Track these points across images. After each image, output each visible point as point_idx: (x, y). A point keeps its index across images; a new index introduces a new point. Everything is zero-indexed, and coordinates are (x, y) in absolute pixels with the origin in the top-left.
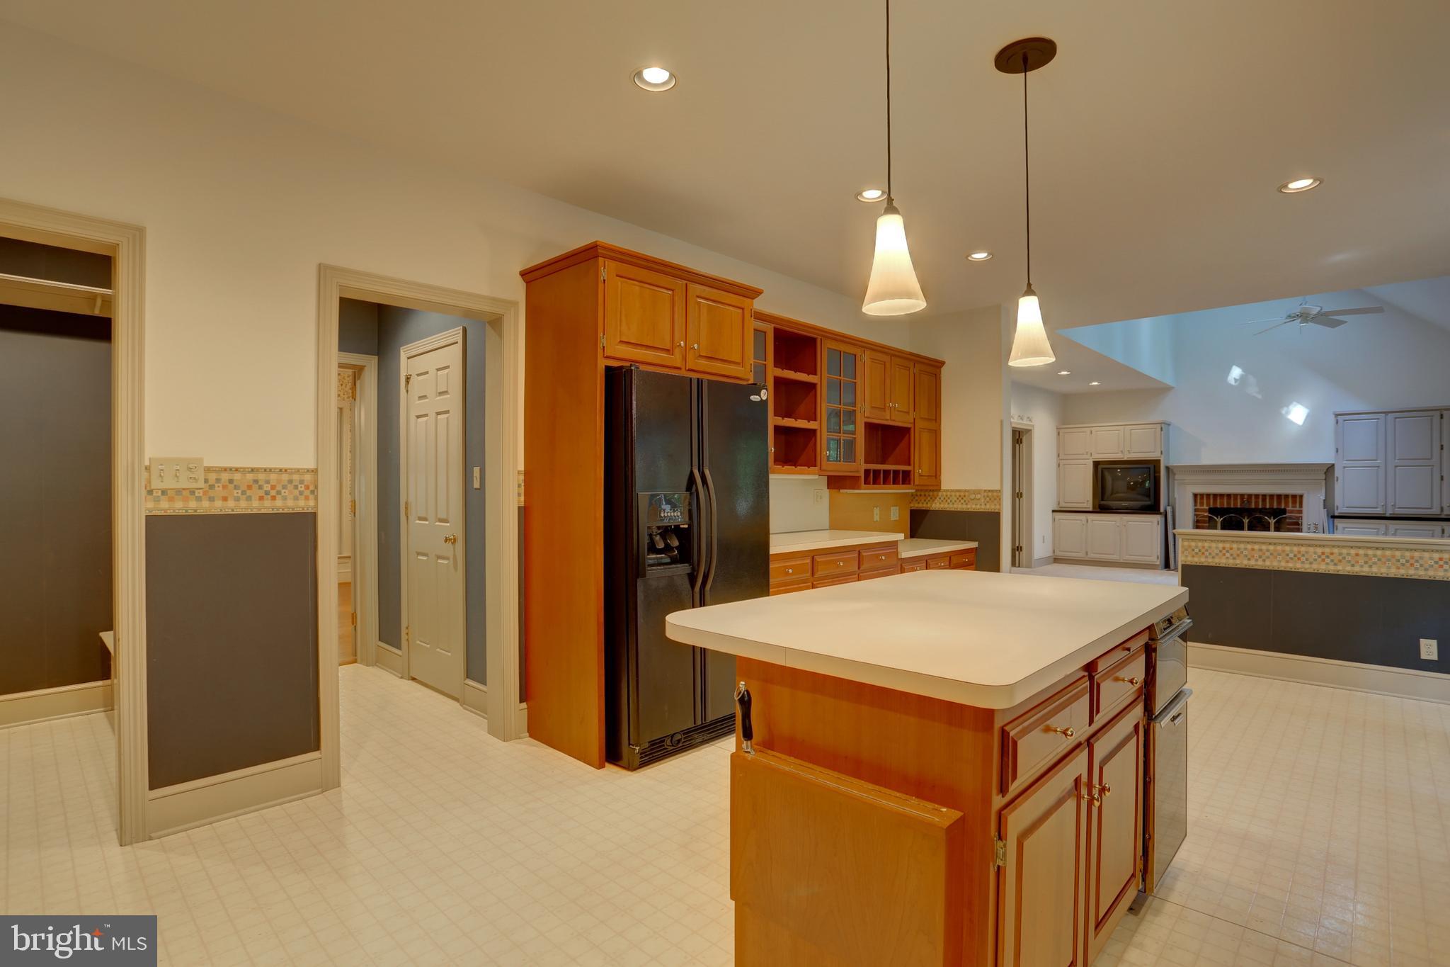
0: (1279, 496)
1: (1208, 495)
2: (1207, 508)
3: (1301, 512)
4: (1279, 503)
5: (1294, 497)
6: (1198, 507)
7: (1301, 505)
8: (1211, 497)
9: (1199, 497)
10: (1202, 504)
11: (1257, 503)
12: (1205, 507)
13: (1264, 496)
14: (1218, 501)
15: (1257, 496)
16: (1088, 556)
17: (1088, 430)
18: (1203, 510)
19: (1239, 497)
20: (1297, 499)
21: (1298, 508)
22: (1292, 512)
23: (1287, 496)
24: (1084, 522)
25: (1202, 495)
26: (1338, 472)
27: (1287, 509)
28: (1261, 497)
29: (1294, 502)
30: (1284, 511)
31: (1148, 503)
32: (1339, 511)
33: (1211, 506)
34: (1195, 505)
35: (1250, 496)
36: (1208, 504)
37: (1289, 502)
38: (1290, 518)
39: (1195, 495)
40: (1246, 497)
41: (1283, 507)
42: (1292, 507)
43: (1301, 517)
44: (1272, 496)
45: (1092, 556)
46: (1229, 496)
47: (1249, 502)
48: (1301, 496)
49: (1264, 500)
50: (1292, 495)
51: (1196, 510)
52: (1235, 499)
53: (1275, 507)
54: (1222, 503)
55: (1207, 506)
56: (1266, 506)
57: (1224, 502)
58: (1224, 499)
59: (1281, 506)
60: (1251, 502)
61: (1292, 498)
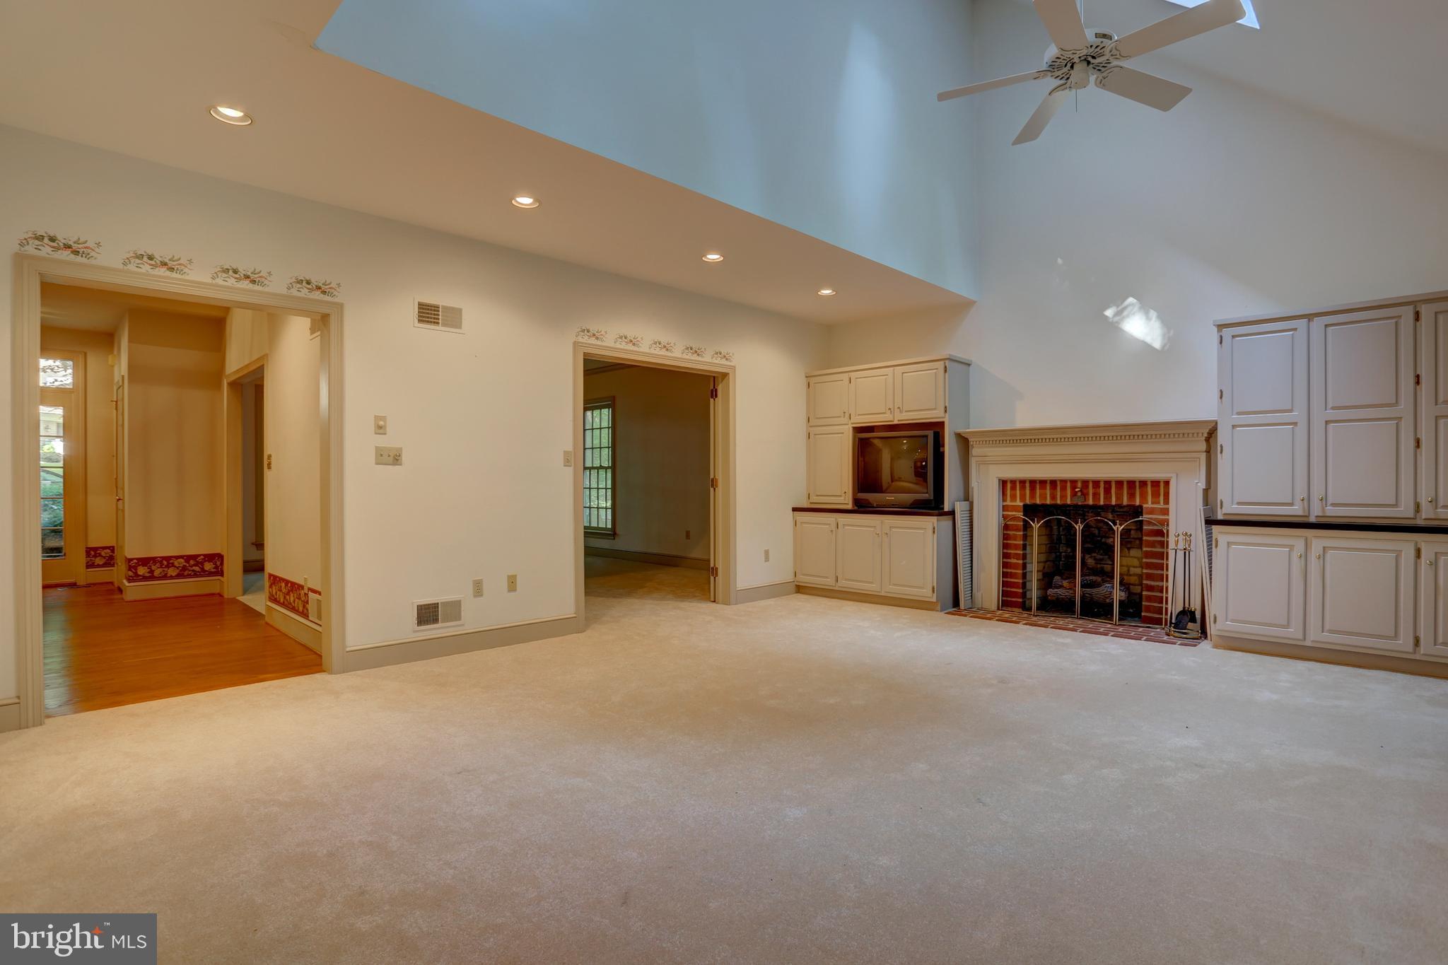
0: (1131, 484)
1: (1023, 482)
2: (1022, 504)
3: (1166, 512)
4: (1132, 496)
5: (1156, 484)
6: (1008, 503)
7: (1167, 501)
8: (1028, 485)
9: (1009, 485)
10: (1013, 498)
11: (1096, 495)
12: (1019, 503)
13: (1108, 483)
14: (1038, 491)
15: (1096, 483)
16: (839, 584)
17: (845, 377)
18: (1015, 508)
19: (1069, 485)
20: (1160, 488)
21: (1162, 505)
22: (1152, 511)
23: (1143, 483)
25: (1013, 482)
26: (1223, 437)
27: (1144, 506)
28: (1102, 485)
29: (1156, 495)
30: (1140, 508)
31: (926, 496)
32: (1225, 511)
33: (1028, 502)
34: (1004, 500)
35: (1085, 483)
36: (1023, 497)
37: (1147, 492)
38: (1149, 523)
39: (1004, 483)
40: (1079, 485)
41: (1138, 503)
42: (1153, 503)
43: (1167, 520)
44: (1119, 483)
45: (843, 584)
46: (1053, 483)
47: (1085, 495)
48: (1167, 483)
49: (1108, 491)
50: (1152, 482)
51: (1005, 508)
52: (1064, 489)
53: (1125, 502)
54: (1043, 497)
55: (1021, 501)
56: (1111, 502)
57: (1046, 494)
58: (1046, 489)
59: (1135, 501)
60: (1088, 494)
61: (1152, 486)
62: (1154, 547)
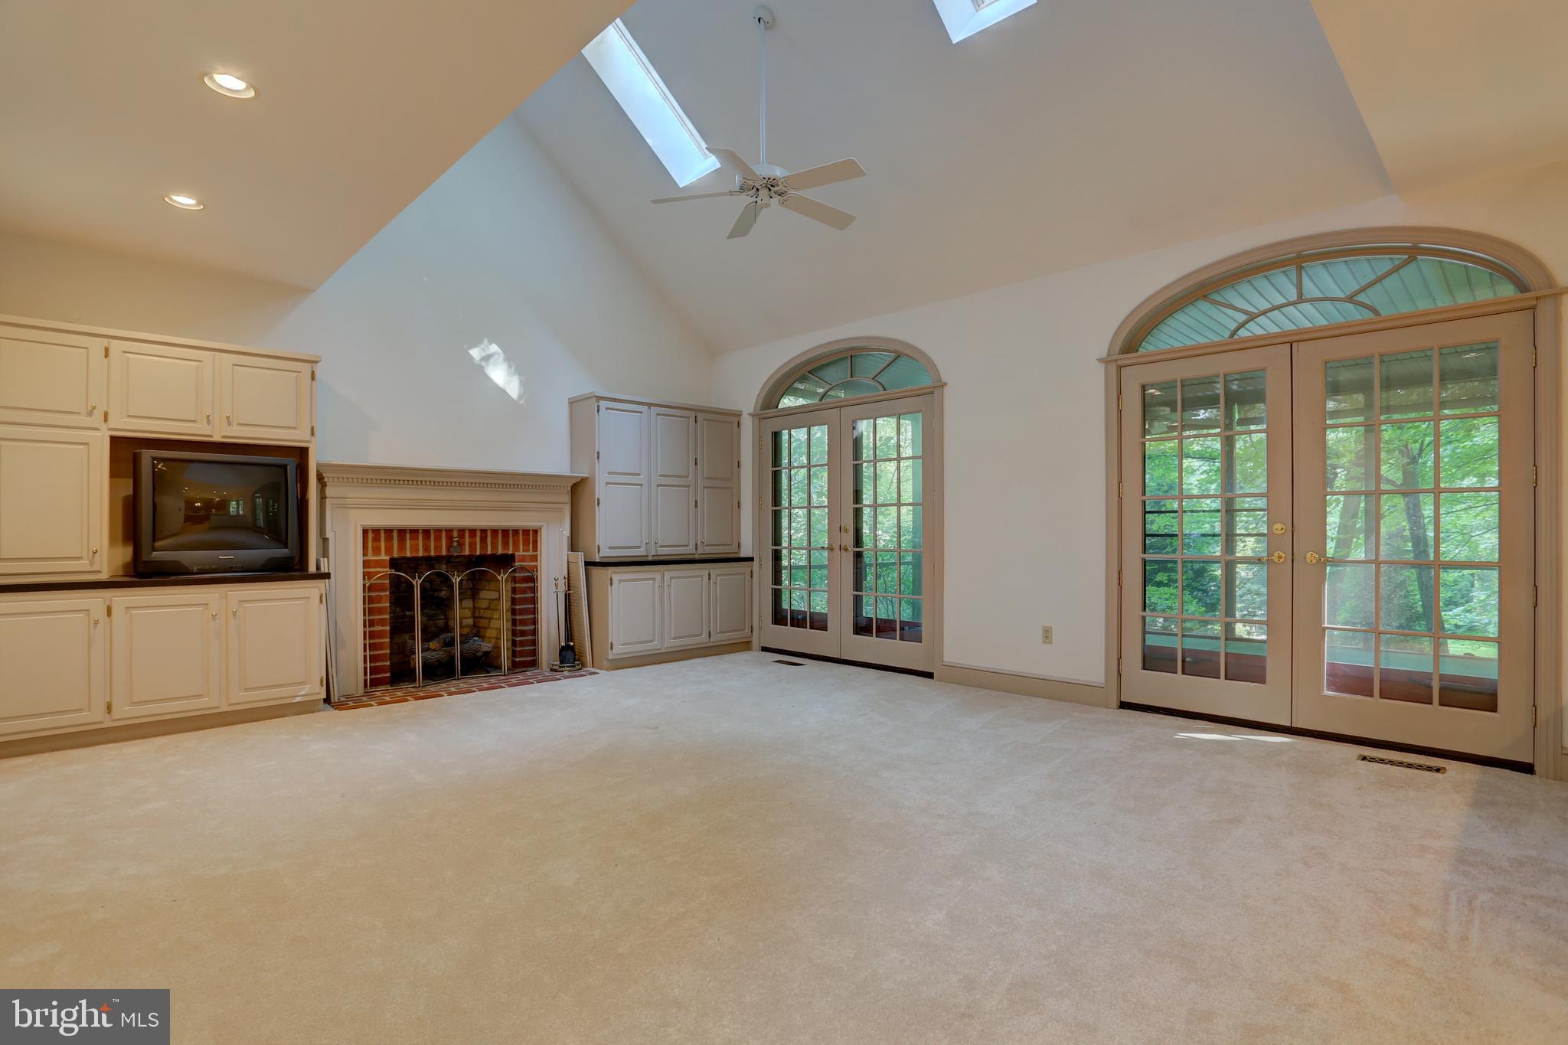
0: (505, 532)
1: (389, 531)
2: (388, 558)
3: (535, 558)
4: (506, 544)
5: (526, 532)
6: (370, 557)
7: (535, 549)
8: (395, 534)
9: (370, 536)
10: (377, 550)
11: (472, 545)
12: (384, 557)
13: (484, 532)
14: (408, 543)
15: (473, 532)
16: (116, 714)
17: (99, 344)
18: (378, 563)
19: (444, 534)
20: (531, 536)
21: (531, 553)
22: (523, 559)
23: (516, 532)
24: (99, 612)
25: (376, 531)
26: (593, 491)
27: (516, 554)
28: (478, 534)
29: (526, 543)
30: (512, 557)
31: (281, 552)
32: (604, 556)
33: (396, 555)
34: (365, 554)
35: (462, 531)
36: (389, 550)
37: (519, 541)
38: (522, 570)
39: (366, 532)
40: (455, 534)
41: (511, 552)
42: (523, 551)
43: (536, 567)
44: (495, 532)
46: (426, 532)
47: (461, 545)
48: (536, 532)
49: (484, 540)
50: (523, 531)
51: (366, 564)
52: (438, 539)
53: (500, 551)
54: (414, 548)
55: (386, 554)
56: (487, 551)
57: (418, 545)
58: (418, 539)
59: (508, 550)
60: (464, 544)
61: (523, 534)
62: (525, 593)
